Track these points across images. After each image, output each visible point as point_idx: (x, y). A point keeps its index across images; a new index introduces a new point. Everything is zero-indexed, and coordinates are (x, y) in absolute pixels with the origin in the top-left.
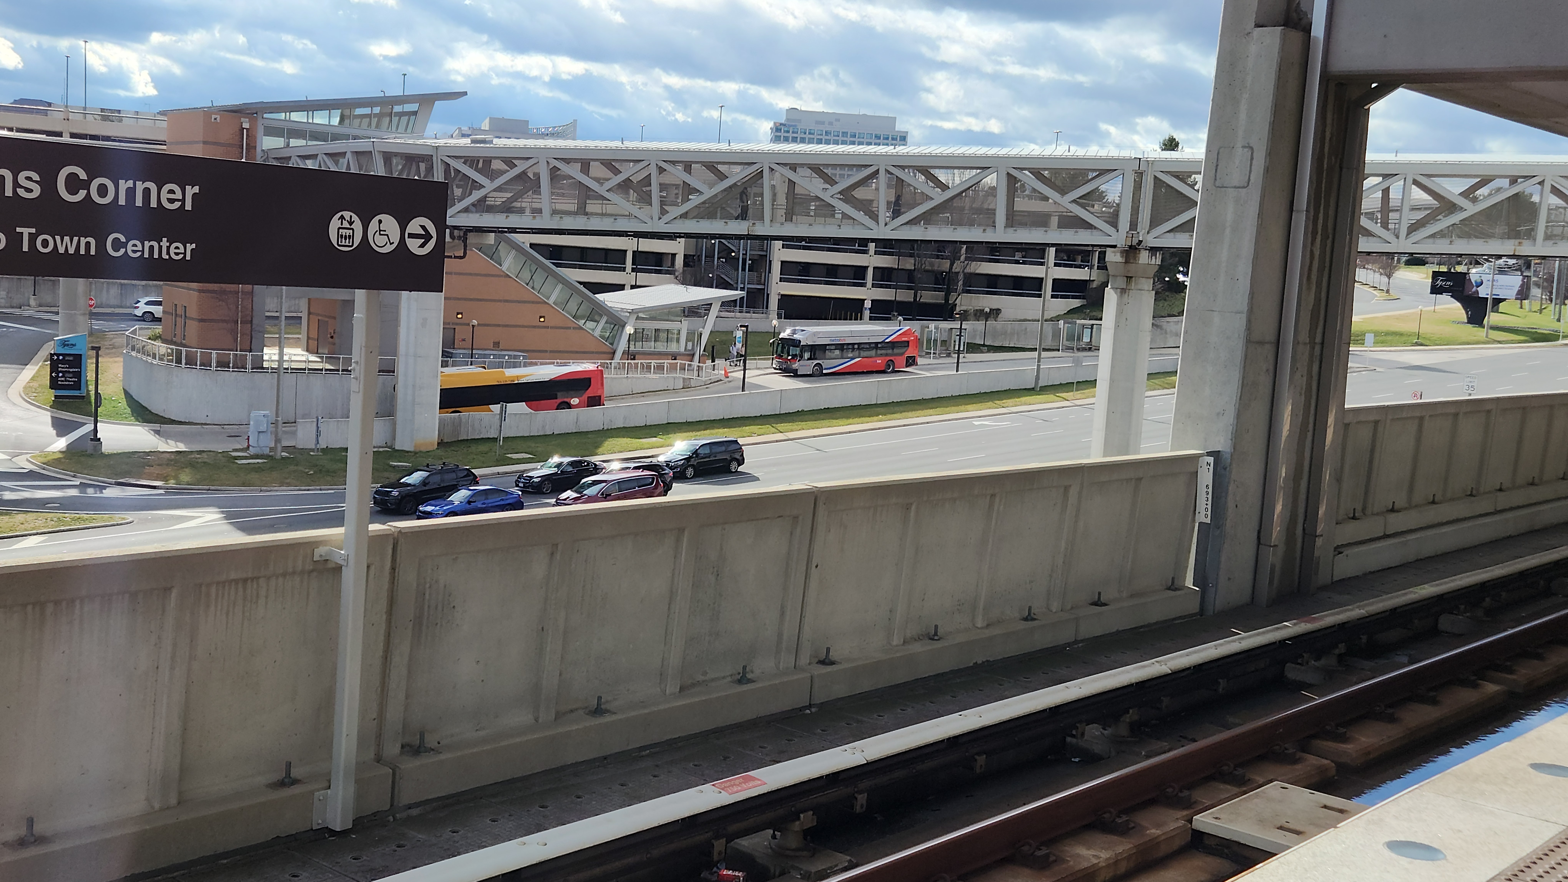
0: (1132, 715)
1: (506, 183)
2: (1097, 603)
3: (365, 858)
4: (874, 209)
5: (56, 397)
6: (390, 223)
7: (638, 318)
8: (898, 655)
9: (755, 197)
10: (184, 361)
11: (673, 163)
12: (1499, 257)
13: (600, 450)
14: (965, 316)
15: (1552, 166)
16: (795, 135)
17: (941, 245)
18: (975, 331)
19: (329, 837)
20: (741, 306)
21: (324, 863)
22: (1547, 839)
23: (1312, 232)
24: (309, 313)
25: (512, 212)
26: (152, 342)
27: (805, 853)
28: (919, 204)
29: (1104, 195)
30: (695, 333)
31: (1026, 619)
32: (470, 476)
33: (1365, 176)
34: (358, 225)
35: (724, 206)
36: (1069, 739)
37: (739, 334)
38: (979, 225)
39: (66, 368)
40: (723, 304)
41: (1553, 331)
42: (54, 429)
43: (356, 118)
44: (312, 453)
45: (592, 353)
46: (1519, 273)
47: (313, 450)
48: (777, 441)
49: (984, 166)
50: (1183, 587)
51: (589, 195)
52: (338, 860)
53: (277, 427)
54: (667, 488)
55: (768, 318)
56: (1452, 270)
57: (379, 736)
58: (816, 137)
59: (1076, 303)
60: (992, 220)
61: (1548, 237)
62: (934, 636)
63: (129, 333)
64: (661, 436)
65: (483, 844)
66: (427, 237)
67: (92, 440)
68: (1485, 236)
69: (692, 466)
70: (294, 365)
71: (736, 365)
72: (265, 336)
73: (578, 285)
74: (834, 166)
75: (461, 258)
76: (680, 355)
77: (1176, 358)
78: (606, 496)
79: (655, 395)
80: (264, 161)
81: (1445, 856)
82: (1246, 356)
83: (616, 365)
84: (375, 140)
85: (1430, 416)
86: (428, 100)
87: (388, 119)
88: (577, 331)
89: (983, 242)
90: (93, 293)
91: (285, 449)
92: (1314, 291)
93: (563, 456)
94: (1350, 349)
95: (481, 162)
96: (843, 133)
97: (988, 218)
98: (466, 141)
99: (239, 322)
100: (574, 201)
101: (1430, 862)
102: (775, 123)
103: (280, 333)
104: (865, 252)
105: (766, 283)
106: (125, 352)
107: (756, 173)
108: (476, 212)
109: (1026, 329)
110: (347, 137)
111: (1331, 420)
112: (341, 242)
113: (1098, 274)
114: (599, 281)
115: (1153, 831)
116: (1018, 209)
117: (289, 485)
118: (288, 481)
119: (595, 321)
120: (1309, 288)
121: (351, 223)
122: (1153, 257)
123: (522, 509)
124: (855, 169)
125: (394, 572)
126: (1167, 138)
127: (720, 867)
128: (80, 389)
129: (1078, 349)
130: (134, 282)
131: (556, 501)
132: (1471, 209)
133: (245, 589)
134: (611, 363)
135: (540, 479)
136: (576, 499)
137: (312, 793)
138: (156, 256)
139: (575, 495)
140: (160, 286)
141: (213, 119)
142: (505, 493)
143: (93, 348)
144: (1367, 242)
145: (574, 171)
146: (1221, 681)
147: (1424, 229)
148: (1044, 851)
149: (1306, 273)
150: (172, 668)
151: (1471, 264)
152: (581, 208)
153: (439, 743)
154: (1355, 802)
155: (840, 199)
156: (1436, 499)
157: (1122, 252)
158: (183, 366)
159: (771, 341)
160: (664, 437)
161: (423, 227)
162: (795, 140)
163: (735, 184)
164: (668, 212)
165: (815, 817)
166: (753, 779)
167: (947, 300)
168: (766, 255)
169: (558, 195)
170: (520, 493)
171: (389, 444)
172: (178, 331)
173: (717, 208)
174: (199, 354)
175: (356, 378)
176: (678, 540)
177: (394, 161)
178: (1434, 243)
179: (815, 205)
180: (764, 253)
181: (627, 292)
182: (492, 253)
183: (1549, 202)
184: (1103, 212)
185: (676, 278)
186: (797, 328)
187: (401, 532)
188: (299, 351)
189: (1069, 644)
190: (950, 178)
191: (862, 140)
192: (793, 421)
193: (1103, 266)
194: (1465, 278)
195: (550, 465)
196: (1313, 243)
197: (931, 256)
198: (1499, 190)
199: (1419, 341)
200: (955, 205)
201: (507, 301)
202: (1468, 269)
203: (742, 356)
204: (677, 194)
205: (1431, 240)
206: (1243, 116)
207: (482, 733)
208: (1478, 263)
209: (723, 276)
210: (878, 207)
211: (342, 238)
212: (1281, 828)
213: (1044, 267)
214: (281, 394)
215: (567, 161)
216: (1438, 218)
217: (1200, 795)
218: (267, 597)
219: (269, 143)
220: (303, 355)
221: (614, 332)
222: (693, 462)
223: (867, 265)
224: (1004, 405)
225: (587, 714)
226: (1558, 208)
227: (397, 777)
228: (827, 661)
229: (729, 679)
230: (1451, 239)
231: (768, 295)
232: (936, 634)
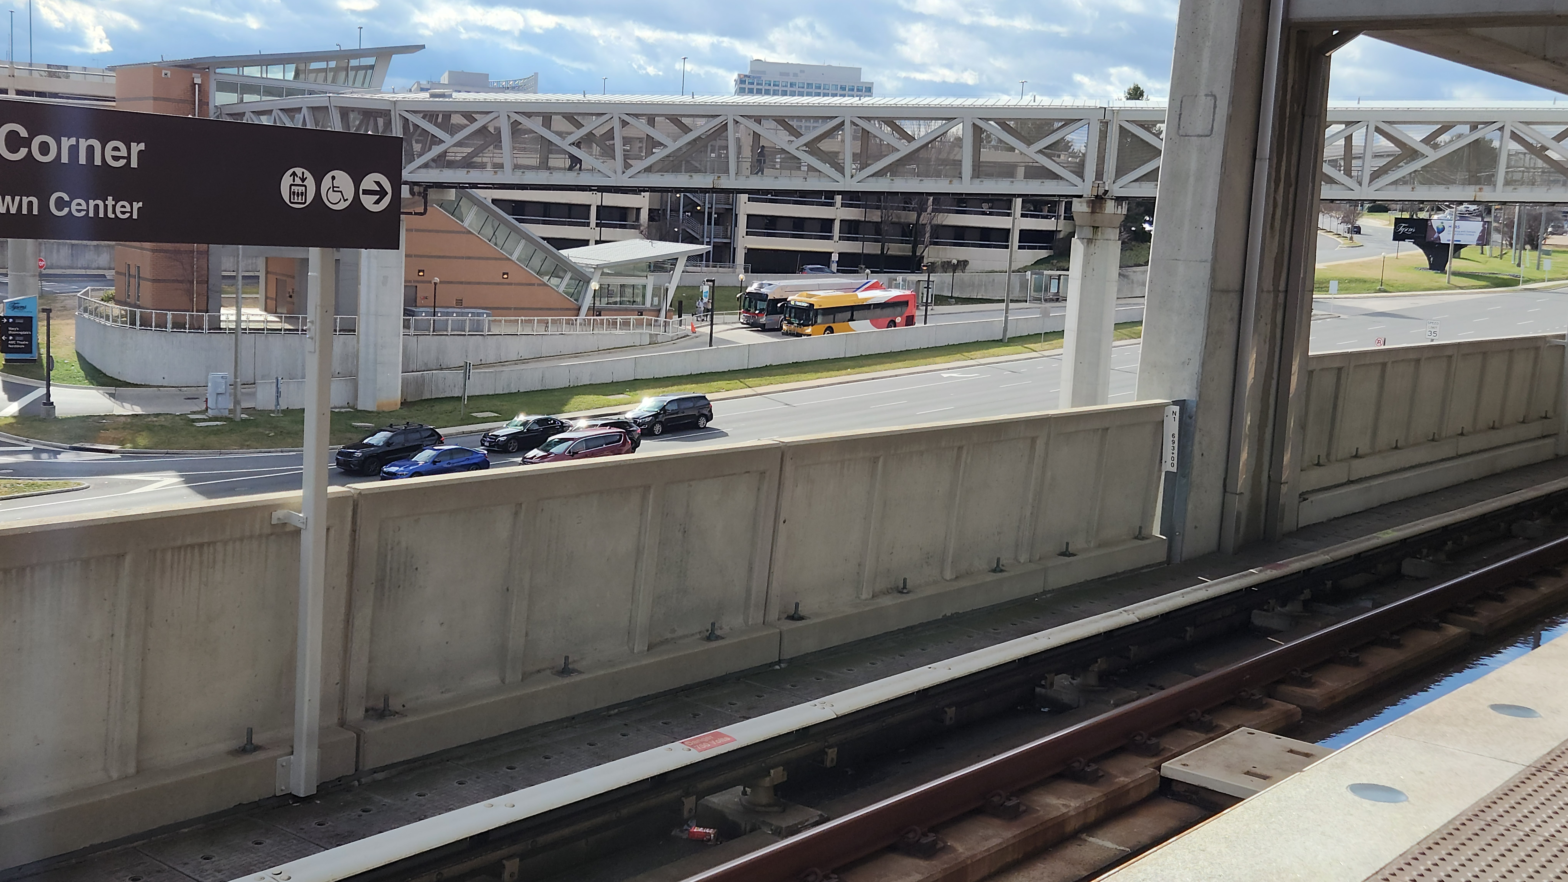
0: (1101, 664)
1: (467, 138)
2: (1066, 554)
3: (330, 823)
4: (840, 161)
5: (6, 360)
6: (343, 179)
7: (603, 274)
8: (867, 609)
9: (719, 150)
10: (138, 323)
11: (636, 116)
12: (1461, 203)
13: (566, 408)
14: (932, 268)
15: (1511, 112)
16: (760, 87)
17: (908, 197)
18: (943, 283)
19: (293, 803)
20: (707, 260)
21: (288, 830)
22: (1507, 779)
23: (1275, 180)
24: (267, 273)
25: (474, 167)
26: (105, 303)
27: (776, 809)
28: (885, 156)
29: (1070, 144)
30: (661, 289)
31: (994, 571)
32: (434, 436)
33: (1327, 124)
34: (310, 182)
35: (689, 159)
36: (1038, 689)
37: (706, 289)
38: (946, 176)
39: (17, 331)
40: (690, 258)
41: (1513, 276)
42: (6, 394)
43: (311, 73)
44: (272, 415)
45: (557, 309)
46: (1480, 219)
47: (273, 412)
48: (745, 396)
49: (949, 117)
50: (1150, 536)
51: (551, 150)
52: (302, 827)
53: (235, 388)
54: (635, 445)
55: (734, 272)
56: (1415, 217)
57: (342, 700)
58: (781, 89)
59: (1043, 254)
60: (958, 172)
61: (1507, 183)
62: (902, 589)
63: (81, 295)
64: (628, 393)
65: (452, 806)
66: (382, 193)
67: (44, 404)
68: (1447, 182)
69: (660, 422)
70: (252, 326)
71: (703, 320)
72: (222, 296)
73: (541, 241)
74: (799, 118)
75: (421, 214)
76: (645, 310)
77: (1141, 308)
78: (573, 454)
79: (621, 351)
80: (218, 117)
81: (1407, 798)
82: (1210, 304)
83: (582, 321)
84: (331, 95)
85: (1393, 362)
86: (385, 54)
87: (344, 73)
88: (541, 287)
89: (949, 193)
90: (43, 254)
91: (245, 410)
92: (1277, 240)
93: (528, 414)
94: (1314, 296)
95: (440, 116)
96: (808, 84)
97: (954, 169)
98: (425, 96)
99: (195, 282)
100: (535, 156)
101: (1392, 804)
102: (739, 75)
103: (237, 293)
104: (831, 205)
105: (732, 236)
106: (77, 313)
107: (720, 126)
108: (437, 167)
109: (994, 280)
110: (303, 92)
111: (1295, 368)
112: (294, 199)
113: (1065, 224)
114: (563, 237)
115: (1122, 779)
116: (984, 160)
117: (249, 447)
118: (248, 443)
119: (560, 277)
120: (1272, 236)
121: (303, 180)
122: (1120, 207)
123: (488, 468)
124: (820, 121)
125: (355, 535)
126: (1132, 87)
127: (691, 824)
128: (31, 352)
129: (1046, 300)
130: (85, 242)
131: (522, 460)
132: (1432, 156)
133: (201, 555)
134: (576, 320)
135: (505, 438)
136: (542, 458)
137: (275, 758)
138: (101, 215)
139: (542, 454)
140: (113, 246)
141: (163, 74)
142: (471, 453)
143: (44, 310)
144: (1331, 189)
145: (535, 125)
146: (1188, 629)
147: (1386, 176)
148: (1014, 802)
149: (1269, 222)
150: (127, 636)
151: (1433, 210)
152: (543, 163)
153: (404, 706)
154: (1318, 746)
155: (805, 151)
156: (1399, 445)
157: (1088, 202)
158: (138, 327)
159: (738, 296)
160: (632, 393)
161: (378, 183)
162: (759, 92)
163: (699, 137)
164: (632, 166)
165: (785, 773)
166: (722, 736)
167: (914, 252)
168: (732, 209)
169: (520, 149)
170: (486, 452)
171: (351, 404)
172: (133, 292)
173: (682, 161)
174: (153, 315)
175: (311, 338)
176: (644, 498)
177: (352, 116)
178: (1396, 190)
179: (780, 158)
180: (730, 207)
181: (592, 248)
182: (454, 210)
183: (1509, 148)
184: (1069, 162)
185: (641, 232)
186: (764, 282)
187: (361, 494)
188: (257, 311)
189: (1037, 595)
190: (916, 129)
191: (827, 91)
192: (761, 376)
193: (1069, 217)
194: (1427, 224)
195: (516, 423)
196: (1276, 191)
197: (898, 208)
198: (1460, 136)
199: (1383, 288)
200: (921, 156)
201: (469, 258)
202: (1430, 217)
203: (708, 310)
204: (641, 148)
205: (1394, 187)
206: (1205, 64)
207: (447, 696)
208: (1439, 209)
209: (688, 230)
210: (844, 159)
211: (294, 195)
212: (1248, 773)
213: (1011, 218)
214: (239, 355)
215: (529, 115)
216: (1400, 165)
217: (1168, 743)
218: (224, 562)
219: (222, 99)
220: (261, 315)
221: (579, 288)
222: (661, 418)
223: (833, 218)
224: (972, 357)
225: (554, 674)
226: (1517, 153)
227: (362, 741)
228: (796, 616)
229: (699, 636)
230: (1412, 186)
231: (734, 249)
232: (905, 587)
